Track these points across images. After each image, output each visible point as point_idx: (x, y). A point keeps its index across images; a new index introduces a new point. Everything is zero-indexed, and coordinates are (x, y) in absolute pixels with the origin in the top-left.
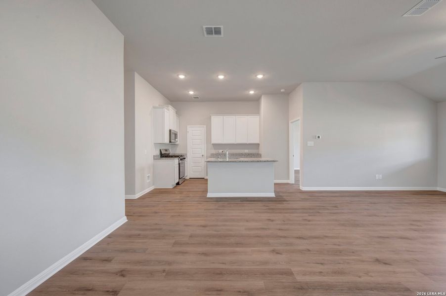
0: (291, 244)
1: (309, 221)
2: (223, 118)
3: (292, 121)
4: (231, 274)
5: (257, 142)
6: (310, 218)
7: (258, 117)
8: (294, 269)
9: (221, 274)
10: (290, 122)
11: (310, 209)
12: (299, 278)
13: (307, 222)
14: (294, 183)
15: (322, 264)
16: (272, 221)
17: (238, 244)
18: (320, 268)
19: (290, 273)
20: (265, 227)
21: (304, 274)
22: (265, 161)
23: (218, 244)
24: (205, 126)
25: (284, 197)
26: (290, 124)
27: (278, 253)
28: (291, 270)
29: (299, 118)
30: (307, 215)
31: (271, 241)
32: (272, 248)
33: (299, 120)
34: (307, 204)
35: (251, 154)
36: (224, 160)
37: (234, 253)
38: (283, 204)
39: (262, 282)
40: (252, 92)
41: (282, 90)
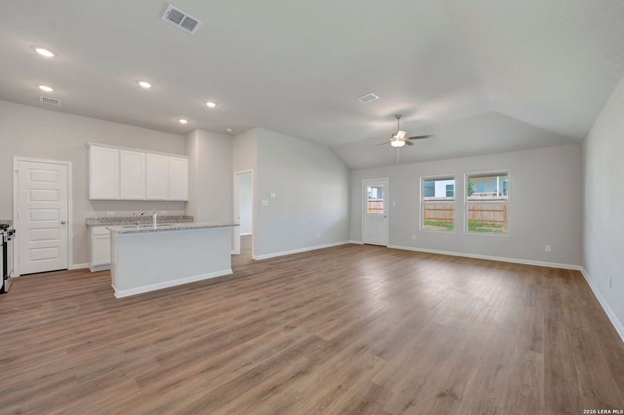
0: (295, 315)
1: (291, 289)
2: (120, 154)
3: (238, 173)
4: (269, 368)
5: (185, 198)
6: (289, 286)
7: (187, 160)
8: (318, 334)
9: (257, 375)
10: (235, 174)
11: (281, 278)
12: (328, 338)
13: (291, 291)
14: (239, 253)
15: (332, 320)
16: (257, 300)
17: (244, 338)
18: (333, 324)
19: (317, 339)
20: (255, 309)
21: (328, 333)
22: (214, 227)
23: (217, 350)
24: (70, 164)
25: (245, 272)
26: (235, 176)
27: (292, 328)
28: (315, 336)
29: (252, 170)
30: (284, 284)
31: (275, 320)
32: (283, 326)
33: (251, 172)
34: (274, 274)
35: (172, 217)
36: (149, 228)
37: (248, 348)
38: (250, 279)
39: (304, 357)
40: (183, 121)
41: (228, 130)
